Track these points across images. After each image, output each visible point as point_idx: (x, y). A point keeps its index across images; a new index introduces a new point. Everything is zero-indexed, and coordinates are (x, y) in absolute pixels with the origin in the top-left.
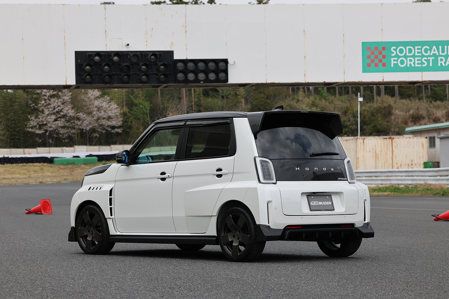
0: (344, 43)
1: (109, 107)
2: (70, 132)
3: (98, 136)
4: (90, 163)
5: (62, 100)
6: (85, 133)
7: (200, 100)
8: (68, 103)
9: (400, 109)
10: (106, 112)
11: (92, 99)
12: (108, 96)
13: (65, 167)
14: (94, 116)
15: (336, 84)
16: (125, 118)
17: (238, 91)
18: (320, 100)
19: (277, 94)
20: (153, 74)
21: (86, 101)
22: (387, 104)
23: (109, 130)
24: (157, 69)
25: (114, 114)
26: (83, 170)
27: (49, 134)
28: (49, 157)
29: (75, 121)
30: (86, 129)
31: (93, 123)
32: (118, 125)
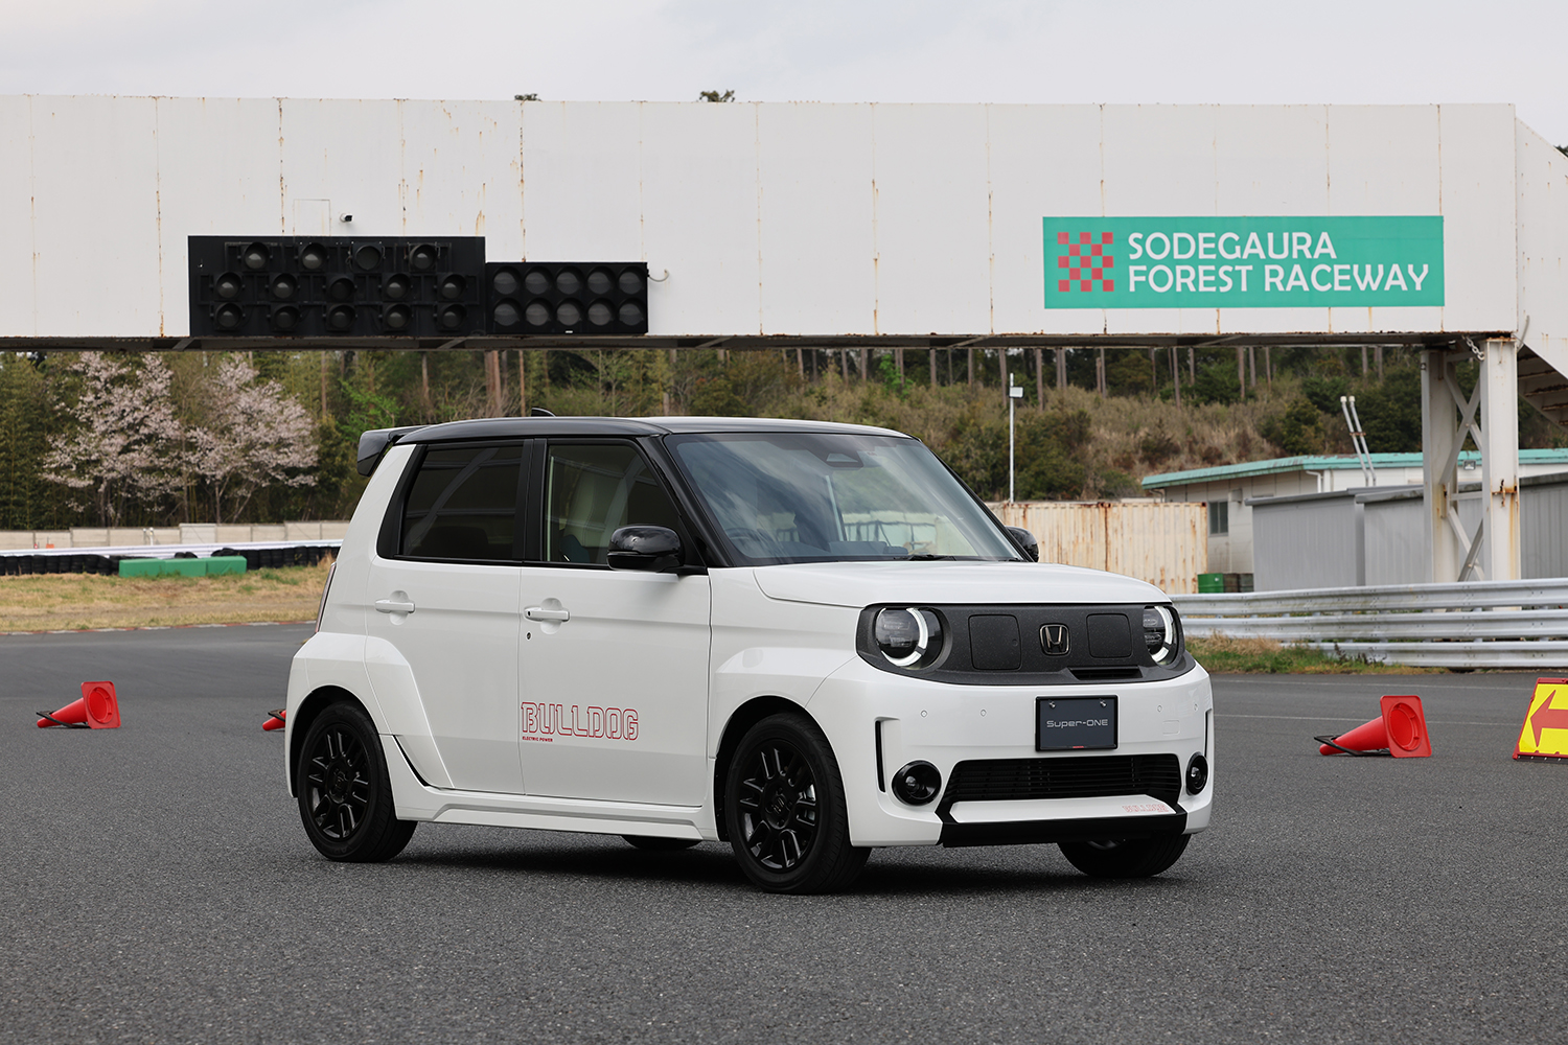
0: (990, 221)
1: (282, 412)
2: (167, 483)
3: (249, 495)
4: (224, 575)
5: (144, 393)
6: (211, 486)
7: (542, 393)
8: (161, 400)
9: (1110, 424)
10: (272, 428)
11: (231, 388)
12: (276, 382)
13: (153, 583)
14: (238, 439)
15: (967, 342)
16: (326, 446)
17: (651, 368)
18: (886, 395)
19: (763, 378)
20: (425, 306)
21: (214, 396)
22: (1073, 409)
23: (278, 477)
24: (435, 291)
25: (295, 434)
26: (203, 595)
27: (106, 488)
28: (108, 557)
29: (183, 454)
30: (214, 476)
31: (234, 457)
32: (306, 463)
